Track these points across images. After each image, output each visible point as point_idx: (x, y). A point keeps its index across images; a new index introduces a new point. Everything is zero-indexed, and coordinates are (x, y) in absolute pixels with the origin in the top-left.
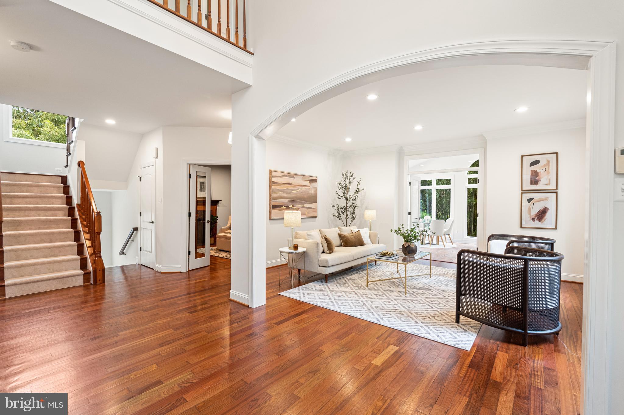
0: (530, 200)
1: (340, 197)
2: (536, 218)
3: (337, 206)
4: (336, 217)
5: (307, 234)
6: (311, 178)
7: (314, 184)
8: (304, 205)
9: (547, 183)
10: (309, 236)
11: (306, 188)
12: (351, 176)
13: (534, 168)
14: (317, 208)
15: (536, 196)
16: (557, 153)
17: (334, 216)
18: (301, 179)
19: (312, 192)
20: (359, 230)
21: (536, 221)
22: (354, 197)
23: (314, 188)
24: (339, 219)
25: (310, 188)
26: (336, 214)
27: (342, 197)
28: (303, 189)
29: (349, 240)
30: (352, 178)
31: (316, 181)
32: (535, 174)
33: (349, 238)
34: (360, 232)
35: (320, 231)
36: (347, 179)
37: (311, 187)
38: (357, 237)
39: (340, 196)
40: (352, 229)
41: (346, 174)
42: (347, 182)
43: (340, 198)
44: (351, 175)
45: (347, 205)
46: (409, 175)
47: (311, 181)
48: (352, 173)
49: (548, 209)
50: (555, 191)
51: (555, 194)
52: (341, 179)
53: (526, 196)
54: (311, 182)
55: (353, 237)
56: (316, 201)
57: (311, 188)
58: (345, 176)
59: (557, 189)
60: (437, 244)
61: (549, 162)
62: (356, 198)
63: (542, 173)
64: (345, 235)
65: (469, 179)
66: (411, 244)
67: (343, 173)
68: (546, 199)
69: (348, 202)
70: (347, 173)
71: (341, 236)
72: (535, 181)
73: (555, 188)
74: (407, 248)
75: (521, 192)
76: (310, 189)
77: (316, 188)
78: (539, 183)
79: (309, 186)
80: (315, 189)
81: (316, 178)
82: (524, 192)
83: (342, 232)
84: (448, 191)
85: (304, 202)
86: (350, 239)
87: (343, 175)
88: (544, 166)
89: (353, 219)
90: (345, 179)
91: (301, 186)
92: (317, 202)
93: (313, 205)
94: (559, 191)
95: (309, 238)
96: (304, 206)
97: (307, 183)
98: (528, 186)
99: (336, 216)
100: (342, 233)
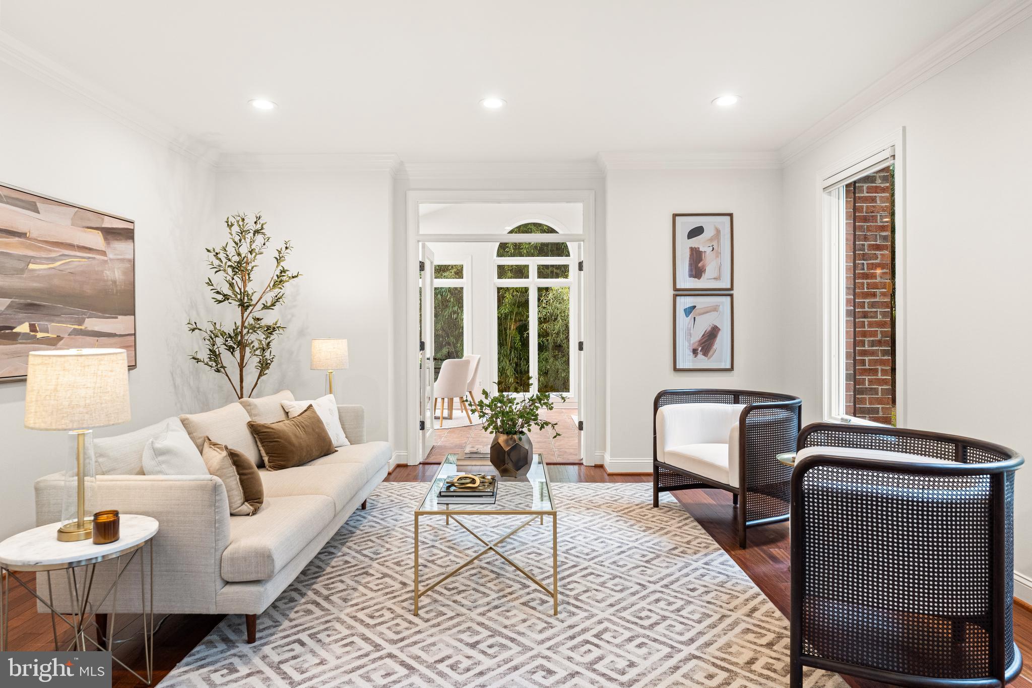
0: (689, 311)
1: (220, 297)
2: (700, 349)
3: (212, 328)
4: (207, 364)
5: (154, 450)
6: (108, 223)
7: (121, 248)
8: (81, 322)
9: (715, 275)
10: (161, 458)
11: (89, 258)
12: (257, 232)
13: (696, 242)
14: (135, 334)
15: (701, 302)
16: (731, 215)
17: (198, 361)
18: (69, 222)
19: (115, 274)
20: (311, 406)
21: (700, 356)
22: (268, 298)
23: (122, 260)
24: (218, 371)
25: (105, 258)
26: (204, 355)
27: (226, 297)
28: (77, 262)
29: (290, 443)
30: (259, 239)
31: (127, 234)
32: (696, 256)
33: (290, 434)
34: (314, 412)
35: (185, 423)
36: (243, 240)
37: (111, 255)
38: (313, 430)
39: (218, 293)
40: (286, 403)
41: (241, 223)
42: (244, 250)
43: (220, 302)
44: (259, 226)
45: (243, 323)
46: (420, 244)
47: (111, 234)
48: (261, 221)
49: (719, 329)
50: (728, 292)
51: (729, 298)
52: (223, 238)
53: (684, 302)
54: (109, 237)
55: (301, 433)
56: (131, 311)
57: (111, 260)
58: (236, 229)
59: (732, 289)
60: (450, 417)
61: (718, 232)
62: (277, 300)
63: (707, 253)
64: (273, 426)
65: (501, 268)
66: (520, 439)
67: (231, 220)
68: (715, 309)
69: (246, 314)
70: (243, 220)
71: (258, 432)
72: (697, 271)
73: (729, 286)
74: (512, 454)
75: (672, 292)
76: (106, 262)
77: (129, 260)
78: (703, 275)
79: (104, 253)
80: (128, 265)
81: (129, 226)
82: (678, 292)
83: (255, 415)
84: (457, 294)
85: (84, 314)
86: (294, 440)
87: (230, 226)
88: (711, 240)
89: (264, 366)
90: (237, 239)
91: (71, 246)
92: (133, 313)
93: (119, 324)
94: (735, 292)
95: (164, 467)
96: (83, 327)
97: (96, 240)
98: (686, 282)
99: (207, 360)
100: (261, 420)
